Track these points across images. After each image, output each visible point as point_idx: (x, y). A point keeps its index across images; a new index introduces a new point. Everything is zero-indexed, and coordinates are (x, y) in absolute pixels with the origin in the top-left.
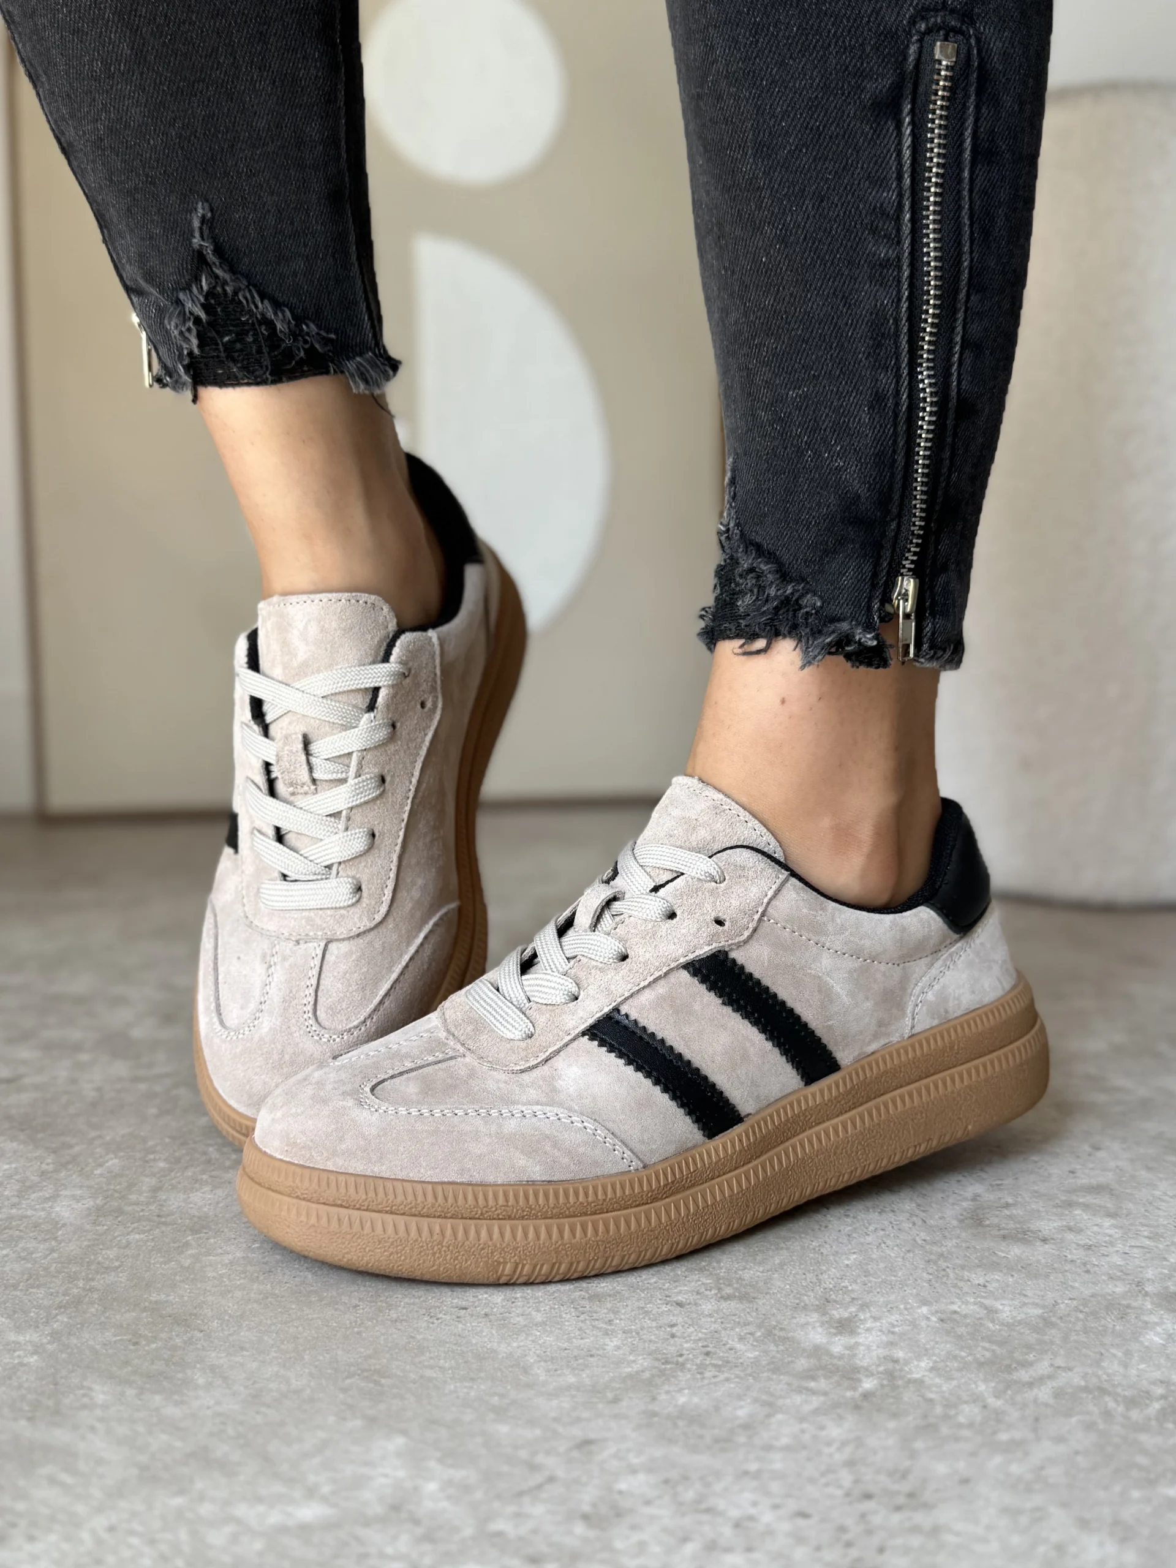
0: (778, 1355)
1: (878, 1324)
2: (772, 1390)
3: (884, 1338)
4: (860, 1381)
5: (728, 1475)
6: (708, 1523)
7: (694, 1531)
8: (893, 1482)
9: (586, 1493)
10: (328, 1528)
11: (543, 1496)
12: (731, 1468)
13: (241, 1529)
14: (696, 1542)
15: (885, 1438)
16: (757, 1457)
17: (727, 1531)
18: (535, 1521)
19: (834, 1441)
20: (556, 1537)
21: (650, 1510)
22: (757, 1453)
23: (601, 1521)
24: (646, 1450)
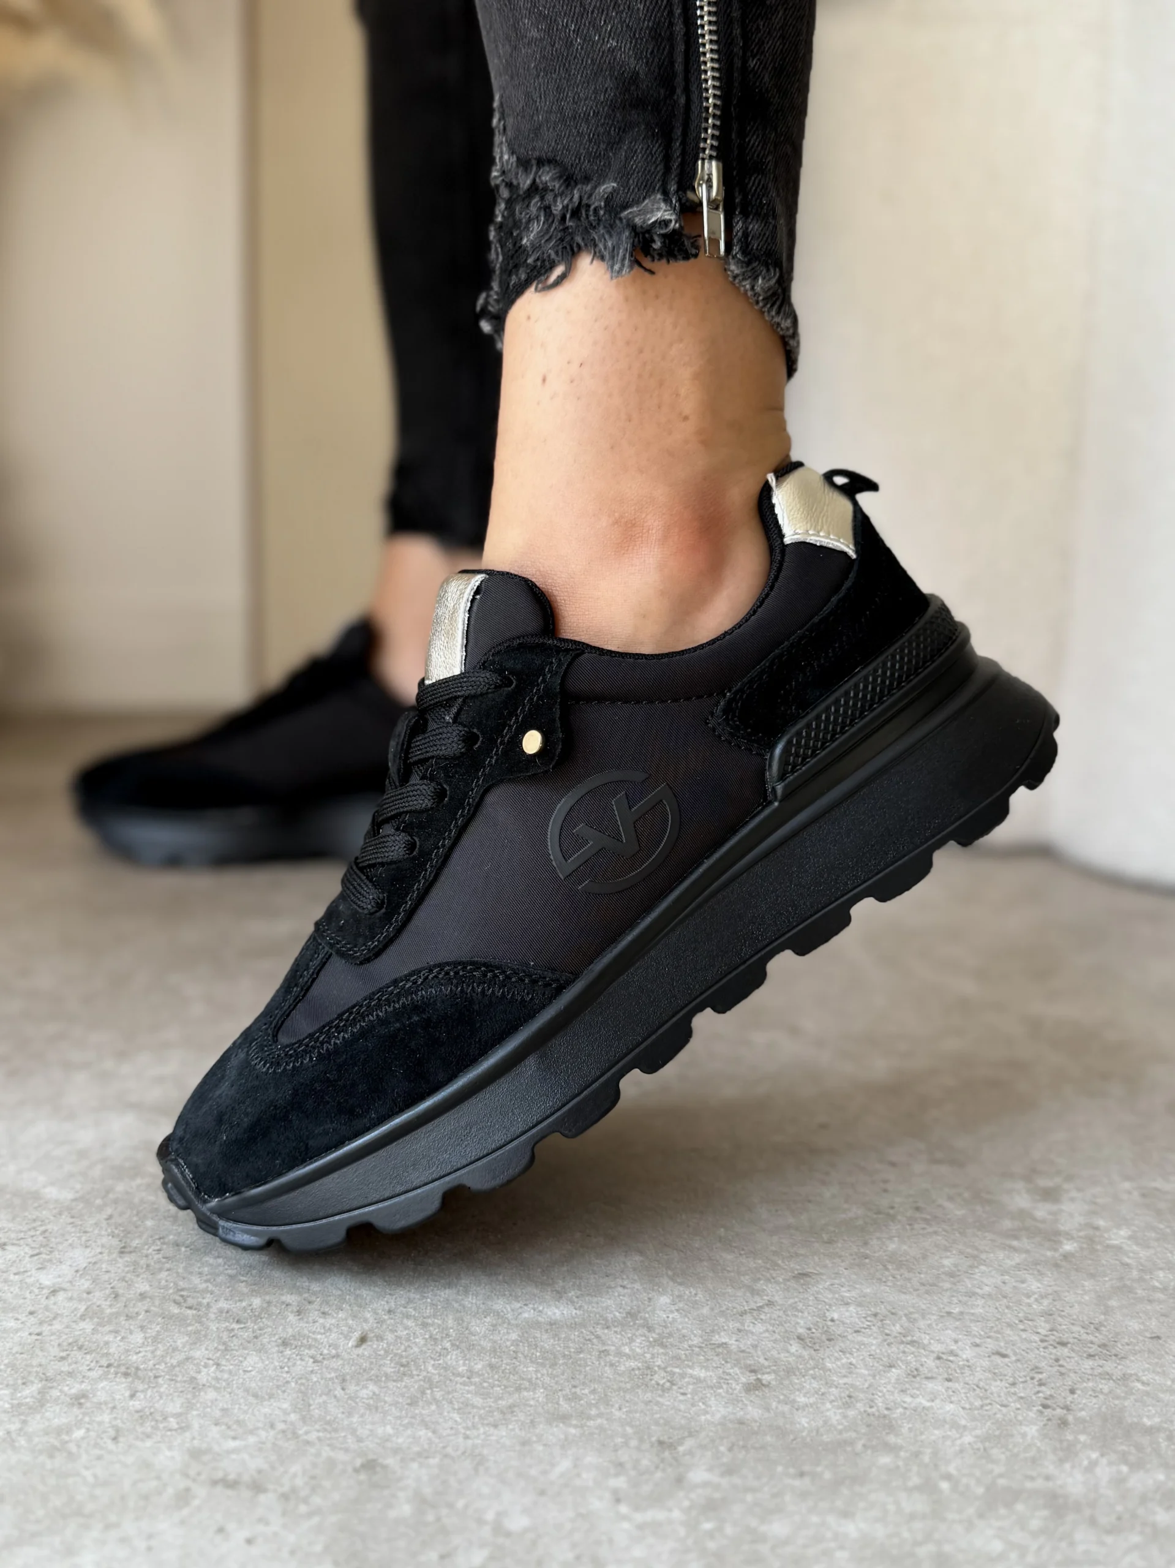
0: (984, 1215)
1: (1082, 1195)
2: (977, 1244)
3: (1087, 1208)
4: (1060, 1243)
5: (933, 1314)
6: (913, 1353)
7: (898, 1359)
8: (1087, 1333)
9: (802, 1318)
10: (573, 1326)
11: (763, 1317)
12: (935, 1308)
13: (500, 1320)
14: (901, 1368)
15: (1082, 1294)
16: (960, 1301)
17: (931, 1363)
18: (755, 1338)
19: (1034, 1293)
20: (774, 1353)
21: (860, 1338)
22: (960, 1298)
23: (815, 1344)
24: (857, 1286)
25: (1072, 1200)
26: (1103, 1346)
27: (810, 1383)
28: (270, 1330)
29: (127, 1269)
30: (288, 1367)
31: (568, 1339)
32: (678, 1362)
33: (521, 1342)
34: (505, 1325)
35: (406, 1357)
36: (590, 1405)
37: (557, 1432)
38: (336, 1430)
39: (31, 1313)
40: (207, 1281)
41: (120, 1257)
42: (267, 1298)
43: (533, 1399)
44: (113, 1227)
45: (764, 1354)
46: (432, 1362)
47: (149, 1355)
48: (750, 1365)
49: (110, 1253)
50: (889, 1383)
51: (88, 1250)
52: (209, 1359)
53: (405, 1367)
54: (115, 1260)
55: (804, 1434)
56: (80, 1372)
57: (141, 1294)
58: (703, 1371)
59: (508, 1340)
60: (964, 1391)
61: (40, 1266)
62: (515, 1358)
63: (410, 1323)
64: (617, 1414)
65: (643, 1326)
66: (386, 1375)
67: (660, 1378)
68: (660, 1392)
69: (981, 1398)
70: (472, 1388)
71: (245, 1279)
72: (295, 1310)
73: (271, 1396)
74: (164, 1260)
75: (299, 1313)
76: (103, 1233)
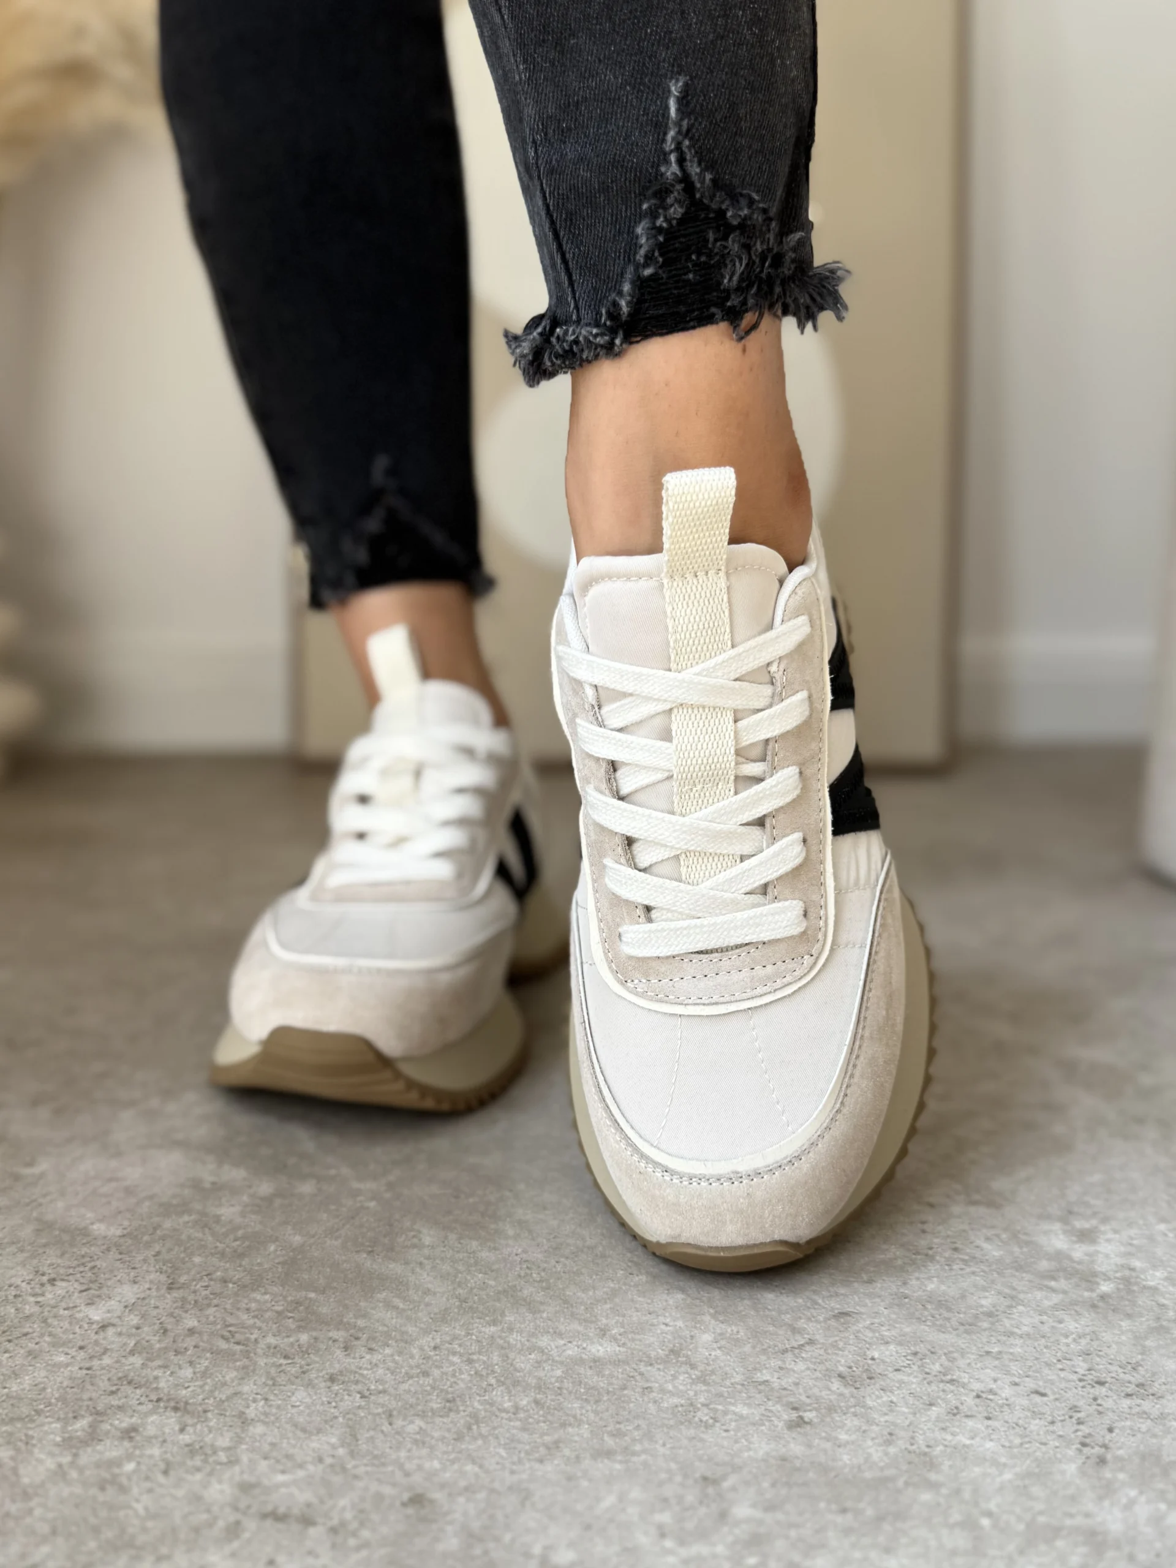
0: (1021, 1256)
1: (1117, 1236)
2: (1014, 1284)
3: (1122, 1249)
4: (1098, 1284)
5: (973, 1354)
6: (952, 1392)
7: (939, 1397)
8: (1124, 1373)
9: (842, 1356)
10: (617, 1363)
11: (804, 1355)
12: (974, 1348)
13: (544, 1357)
14: (941, 1407)
15: (1119, 1335)
16: (999, 1341)
17: (970, 1401)
18: (796, 1375)
19: (1073, 1333)
20: (816, 1391)
21: (899, 1376)
22: (999, 1338)
23: (856, 1382)
24: (897, 1325)
25: (1108, 1241)
26: (1140, 1385)
27: (852, 1421)
28: (317, 1365)
29: (175, 1305)
30: (336, 1402)
31: (611, 1376)
32: (721, 1399)
33: (565, 1378)
34: (550, 1362)
35: (452, 1393)
36: (634, 1440)
37: (603, 1466)
38: (384, 1465)
39: (81, 1348)
40: (254, 1317)
41: (169, 1293)
42: (314, 1334)
43: (578, 1434)
44: (161, 1264)
45: (805, 1392)
46: (478, 1398)
47: (199, 1390)
48: (792, 1403)
49: (158, 1289)
50: (929, 1421)
51: (136, 1286)
52: (257, 1394)
53: (451, 1403)
54: (163, 1296)
55: (847, 1470)
56: (130, 1407)
57: (189, 1330)
58: (746, 1408)
59: (552, 1377)
60: (1003, 1429)
61: (90, 1302)
62: (560, 1394)
63: (456, 1359)
64: (661, 1450)
65: (686, 1364)
66: (432, 1410)
67: (703, 1415)
68: (703, 1429)
69: (1021, 1436)
70: (518, 1424)
71: (290, 1315)
72: (342, 1346)
73: (319, 1431)
74: (212, 1296)
75: (346, 1348)
76: (152, 1269)
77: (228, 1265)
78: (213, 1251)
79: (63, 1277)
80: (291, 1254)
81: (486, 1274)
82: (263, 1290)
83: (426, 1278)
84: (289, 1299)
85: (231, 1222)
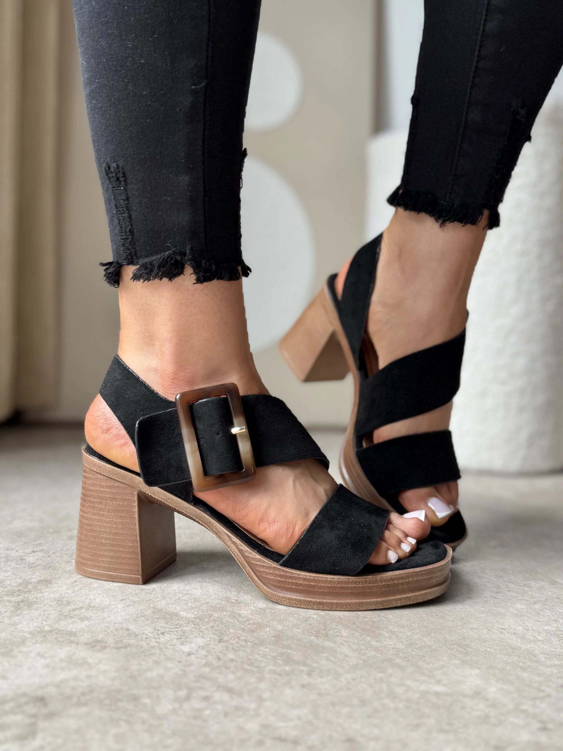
77: (247, 635)
78: (239, 628)
79: (168, 632)
80: (277, 633)
81: (376, 651)
82: (265, 646)
83: (345, 649)
84: (278, 651)
85: (246, 616)
